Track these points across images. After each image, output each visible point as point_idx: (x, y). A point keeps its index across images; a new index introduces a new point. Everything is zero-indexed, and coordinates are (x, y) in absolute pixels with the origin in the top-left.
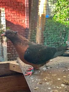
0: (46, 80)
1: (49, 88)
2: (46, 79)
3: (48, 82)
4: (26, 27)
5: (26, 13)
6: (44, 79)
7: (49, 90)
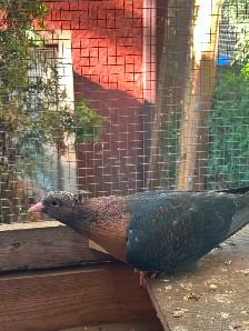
0: (213, 286)
1: (225, 315)
2: (215, 284)
3: (222, 292)
6: (209, 284)
7: (224, 320)
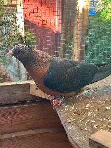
2: (88, 107)
4: (57, 30)
5: (57, 8)
6: (85, 108)
7: (92, 123)
